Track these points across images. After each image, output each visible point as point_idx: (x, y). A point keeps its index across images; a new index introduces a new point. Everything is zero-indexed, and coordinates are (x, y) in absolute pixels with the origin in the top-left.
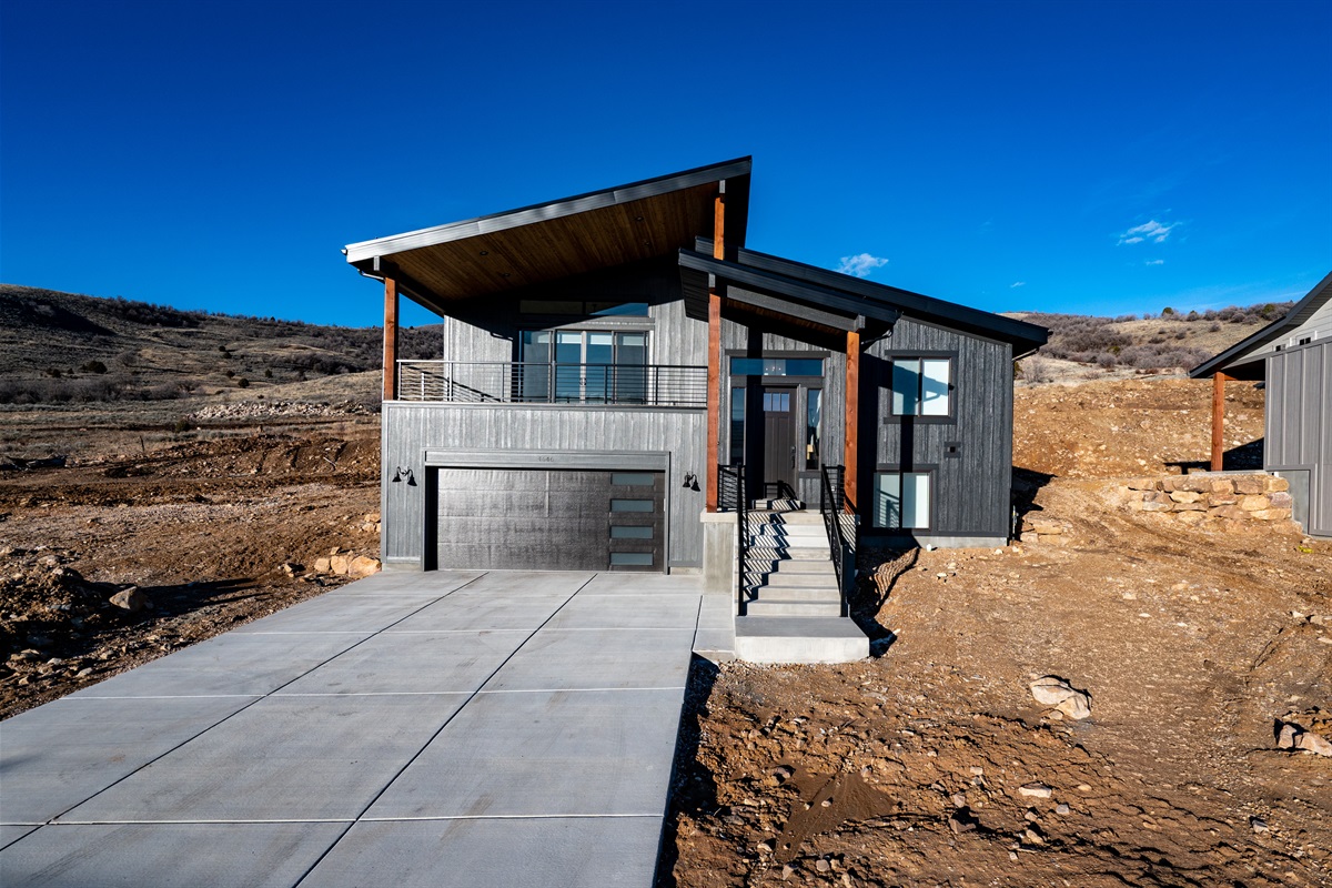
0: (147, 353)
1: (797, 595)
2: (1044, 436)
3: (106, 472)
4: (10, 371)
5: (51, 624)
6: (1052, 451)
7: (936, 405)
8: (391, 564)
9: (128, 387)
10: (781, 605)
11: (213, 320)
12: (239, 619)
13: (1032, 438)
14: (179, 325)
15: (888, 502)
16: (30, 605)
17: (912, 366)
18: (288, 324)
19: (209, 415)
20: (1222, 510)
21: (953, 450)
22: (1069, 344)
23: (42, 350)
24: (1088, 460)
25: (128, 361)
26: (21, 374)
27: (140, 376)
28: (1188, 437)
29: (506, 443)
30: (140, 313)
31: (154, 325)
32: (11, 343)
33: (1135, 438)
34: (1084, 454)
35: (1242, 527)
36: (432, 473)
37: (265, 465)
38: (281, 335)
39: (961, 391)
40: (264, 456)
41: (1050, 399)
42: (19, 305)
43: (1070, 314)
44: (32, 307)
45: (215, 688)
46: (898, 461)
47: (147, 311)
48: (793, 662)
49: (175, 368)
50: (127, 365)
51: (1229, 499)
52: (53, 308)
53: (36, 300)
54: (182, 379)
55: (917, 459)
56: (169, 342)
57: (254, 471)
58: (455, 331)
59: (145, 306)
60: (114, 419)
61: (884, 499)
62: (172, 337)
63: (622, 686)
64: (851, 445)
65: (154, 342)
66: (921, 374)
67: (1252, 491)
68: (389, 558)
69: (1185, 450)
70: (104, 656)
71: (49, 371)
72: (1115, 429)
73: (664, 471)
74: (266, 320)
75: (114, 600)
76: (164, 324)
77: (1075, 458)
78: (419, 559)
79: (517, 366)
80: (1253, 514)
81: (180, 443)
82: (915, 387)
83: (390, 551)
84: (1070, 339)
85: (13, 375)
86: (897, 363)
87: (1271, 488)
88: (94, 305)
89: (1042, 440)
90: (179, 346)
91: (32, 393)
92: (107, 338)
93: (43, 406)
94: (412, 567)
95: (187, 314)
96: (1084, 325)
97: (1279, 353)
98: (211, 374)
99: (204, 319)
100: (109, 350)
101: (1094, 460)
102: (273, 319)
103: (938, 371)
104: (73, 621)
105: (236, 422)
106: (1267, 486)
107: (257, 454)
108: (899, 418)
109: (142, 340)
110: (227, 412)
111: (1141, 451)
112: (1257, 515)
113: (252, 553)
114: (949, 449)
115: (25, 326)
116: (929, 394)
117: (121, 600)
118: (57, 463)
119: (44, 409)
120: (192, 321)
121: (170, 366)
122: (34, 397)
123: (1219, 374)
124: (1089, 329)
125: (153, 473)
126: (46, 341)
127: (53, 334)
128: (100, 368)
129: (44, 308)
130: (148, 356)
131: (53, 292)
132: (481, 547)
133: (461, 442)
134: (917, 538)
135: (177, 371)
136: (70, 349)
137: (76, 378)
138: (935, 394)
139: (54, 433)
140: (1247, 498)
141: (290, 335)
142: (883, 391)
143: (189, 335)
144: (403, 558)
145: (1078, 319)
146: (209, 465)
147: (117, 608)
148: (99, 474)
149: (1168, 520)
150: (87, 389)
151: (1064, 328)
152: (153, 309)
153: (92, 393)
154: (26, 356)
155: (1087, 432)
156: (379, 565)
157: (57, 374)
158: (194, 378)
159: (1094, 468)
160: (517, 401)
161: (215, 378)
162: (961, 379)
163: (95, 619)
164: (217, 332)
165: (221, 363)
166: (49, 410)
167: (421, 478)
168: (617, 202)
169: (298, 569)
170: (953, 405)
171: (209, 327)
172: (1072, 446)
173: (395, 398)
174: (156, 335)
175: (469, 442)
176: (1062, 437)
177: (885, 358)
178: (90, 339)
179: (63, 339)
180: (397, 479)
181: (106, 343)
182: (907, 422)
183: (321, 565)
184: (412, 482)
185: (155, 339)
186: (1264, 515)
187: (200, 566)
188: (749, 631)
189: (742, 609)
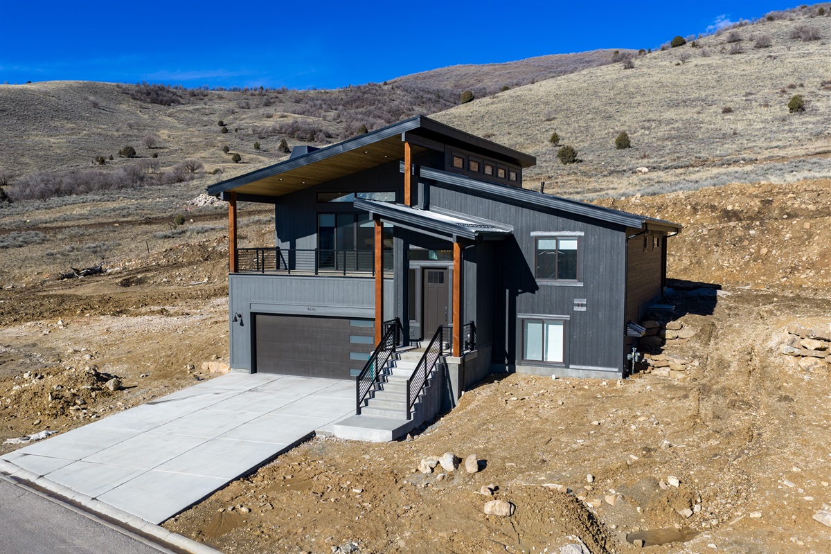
0: (165, 134)
3: (121, 283)
8: (235, 368)
23: (92, 139)
25: (151, 143)
26: (80, 162)
27: (159, 158)
29: (292, 300)
30: (159, 95)
31: (169, 105)
36: (254, 317)
38: (268, 104)
47: (163, 92)
50: (149, 147)
56: (180, 121)
57: (206, 280)
62: (183, 115)
64: (456, 313)
65: (169, 122)
68: (234, 365)
71: (97, 159)
83: (234, 361)
93: (93, 196)
94: (245, 370)
98: (211, 151)
99: (207, 95)
109: (161, 121)
117: (110, 385)
119: (93, 200)
121: (181, 144)
122: (88, 187)
128: (132, 153)
130: (165, 137)
136: (111, 136)
137: (116, 164)
141: (275, 104)
144: (242, 366)
146: (180, 275)
148: (118, 284)
150: (122, 176)
152: (167, 91)
154: (82, 145)
156: (229, 369)
157: (102, 161)
164: (217, 107)
165: (220, 138)
166: (97, 200)
167: (248, 321)
171: (210, 103)
180: (235, 320)
183: (204, 366)
184: (241, 323)
185: (170, 119)
188: (345, 423)
189: (359, 412)
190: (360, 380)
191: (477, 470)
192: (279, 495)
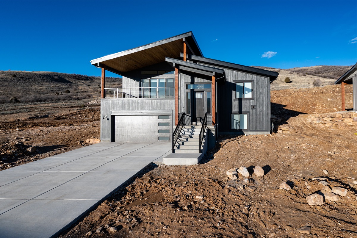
0: (80, 87)
1: (190, 147)
2: (308, 102)
3: (55, 119)
4: (47, 93)
5: (9, 155)
6: (309, 106)
7: (248, 95)
8: (103, 141)
9: (75, 97)
10: (184, 150)
11: (97, 78)
12: (56, 154)
13: (303, 103)
14: (88, 80)
15: (236, 122)
16: (7, 151)
17: (241, 84)
18: (115, 78)
19: (92, 103)
20: (338, 123)
21: (253, 107)
22: (335, 74)
23: (55, 88)
24: (319, 109)
25: (76, 90)
26: (50, 94)
27: (78, 93)
28: (351, 101)
29: (131, 109)
30: (79, 77)
31: (82, 80)
32: (48, 86)
33: (335, 102)
34: (318, 107)
35: (344, 127)
36: (113, 117)
37: (95, 116)
38: (113, 81)
39: (255, 90)
40: (95, 113)
41: (313, 91)
42: (50, 77)
43: (335, 65)
44: (53, 77)
45: (32, 170)
46: (238, 111)
47: (81, 77)
48: (177, 165)
49: (87, 91)
50: (75, 91)
51: (340, 119)
52: (58, 77)
53: (54, 75)
54: (88, 94)
55: (243, 110)
56: (86, 85)
57: (91, 117)
58: (126, 80)
59: (80, 75)
60: (68, 105)
61: (235, 121)
62: (87, 83)
63: (125, 170)
64: (213, 107)
65: (82, 85)
66: (244, 87)
67: (347, 117)
68: (102, 139)
69: (349, 105)
70: (17, 163)
71: (56, 93)
72: (329, 99)
73: (171, 115)
74: (110, 78)
75: (28, 150)
76: (85, 80)
77: (315, 108)
78: (109, 139)
79: (141, 88)
80: (348, 124)
81: (79, 111)
82: (242, 90)
83: (103, 137)
84: (335, 73)
85: (48, 94)
86: (237, 84)
87: (353, 116)
88: (68, 76)
89: (306, 103)
90: (88, 85)
91: (51, 99)
92: (71, 84)
93: (53, 102)
94: (108, 141)
95: (90, 77)
96: (340, 68)
97: (355, 76)
98: (96, 92)
99: (94, 78)
100: (71, 87)
101: (321, 109)
102: (112, 77)
103: (248, 85)
104: (15, 154)
105: (97, 105)
106: (353, 115)
107: (93, 113)
108: (238, 99)
109: (79, 84)
110: (96, 102)
111: (336, 106)
112: (349, 124)
113: (72, 138)
114: (252, 107)
115: (51, 82)
116: (246, 92)
117: (29, 150)
118: (46, 116)
119: (53, 103)
120: (92, 79)
121: (86, 91)
122: (52, 100)
123: (342, 83)
124: (341, 69)
125: (66, 118)
126: (56, 85)
127: (58, 84)
128: (69, 92)
129: (56, 77)
130: (80, 88)
131: (59, 73)
132: (125, 136)
133: (120, 109)
134: (244, 132)
135: (87, 92)
136: (62, 87)
137: (63, 94)
138: (248, 92)
139: (52, 109)
140: (346, 119)
141: (116, 81)
142: (233, 92)
143: (91, 82)
144: (106, 139)
145: (338, 67)
146: (81, 116)
147: (28, 151)
148: (53, 119)
149: (322, 126)
150: (64, 97)
151: (333, 69)
152: (82, 76)
153: (65, 98)
154: (51, 89)
155: (320, 101)
156: (100, 141)
157: (58, 94)
158: (91, 93)
159: (320, 111)
160: (141, 98)
161: (97, 93)
162: (255, 87)
163: (21, 154)
164: (98, 81)
165: (98, 89)
166: (54, 103)
167: (110, 118)
168: (157, 45)
169: (82, 142)
170: (253, 95)
171: (96, 80)
172: (315, 105)
173: (104, 98)
174: (83, 83)
175: (122, 109)
176: (312, 102)
177: (234, 83)
178: (67, 85)
179: (60, 85)
180: (104, 119)
181: (71, 85)
182: (240, 100)
183: (87, 141)
184: (108, 119)
185: (82, 84)
186: (351, 124)
187: (58, 142)
188: (168, 157)
189: (174, 151)
190: (174, 135)
191: (264, 174)
192: (141, 209)
